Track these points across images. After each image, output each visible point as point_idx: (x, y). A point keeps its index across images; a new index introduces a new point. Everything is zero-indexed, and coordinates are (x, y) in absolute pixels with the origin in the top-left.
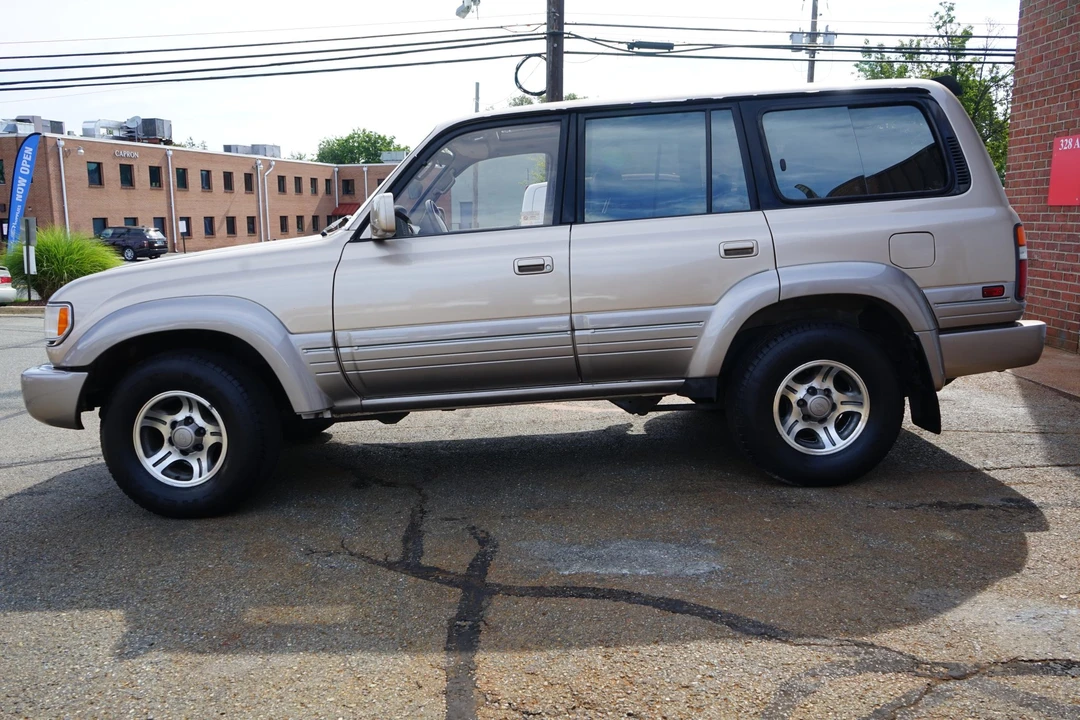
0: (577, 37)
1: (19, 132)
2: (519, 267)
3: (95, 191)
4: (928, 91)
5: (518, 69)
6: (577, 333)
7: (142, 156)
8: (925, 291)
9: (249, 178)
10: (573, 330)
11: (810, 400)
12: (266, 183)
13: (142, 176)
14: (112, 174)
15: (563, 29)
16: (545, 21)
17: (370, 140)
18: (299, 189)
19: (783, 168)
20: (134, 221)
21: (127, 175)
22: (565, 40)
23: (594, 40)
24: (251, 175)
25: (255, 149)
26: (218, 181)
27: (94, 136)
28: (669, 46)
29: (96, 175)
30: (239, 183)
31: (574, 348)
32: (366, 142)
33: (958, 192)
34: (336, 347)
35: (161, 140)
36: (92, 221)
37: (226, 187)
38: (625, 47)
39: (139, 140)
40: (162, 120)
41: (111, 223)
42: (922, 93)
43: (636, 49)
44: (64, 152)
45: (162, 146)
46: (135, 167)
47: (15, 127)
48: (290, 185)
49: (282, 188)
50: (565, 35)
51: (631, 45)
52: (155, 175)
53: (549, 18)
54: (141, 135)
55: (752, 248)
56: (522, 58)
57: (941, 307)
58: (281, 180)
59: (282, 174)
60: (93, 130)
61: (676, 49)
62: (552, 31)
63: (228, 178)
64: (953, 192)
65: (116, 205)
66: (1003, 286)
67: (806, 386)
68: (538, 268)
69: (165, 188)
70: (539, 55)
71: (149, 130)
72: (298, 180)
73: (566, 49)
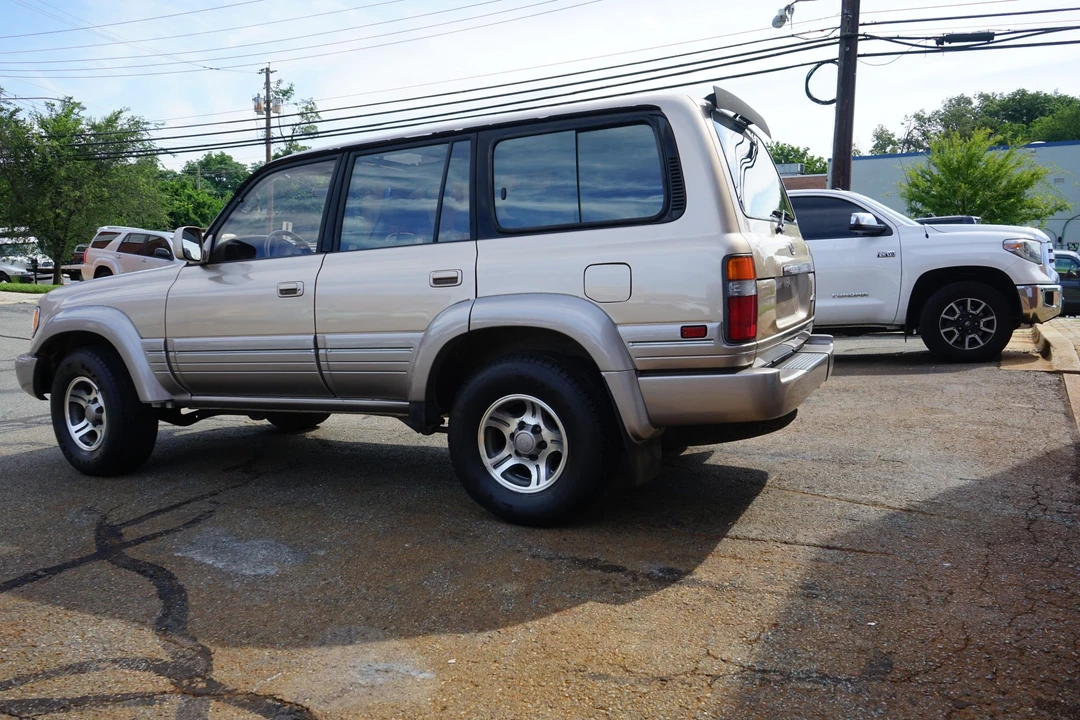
0: (872, 38)
4: (658, 109)
5: (808, 79)
6: (320, 351)
8: (620, 329)
10: (317, 348)
11: (521, 435)
15: (857, 30)
16: (839, 24)
17: (782, 153)
22: (859, 43)
23: (890, 39)
28: (987, 37)
31: (318, 365)
32: (779, 155)
33: (669, 219)
38: (933, 43)
43: (946, 44)
50: (860, 38)
51: (940, 40)
53: (842, 20)
55: (456, 278)
56: (814, 65)
61: (996, 38)
62: (844, 34)
64: (664, 219)
66: (705, 326)
67: (518, 420)
70: (832, 61)
73: (859, 52)
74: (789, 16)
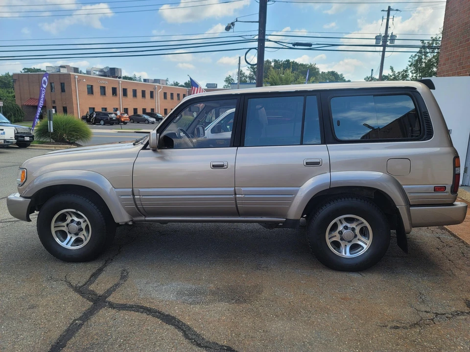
1: (61, 71)
2: (213, 165)
3: (90, 96)
4: (416, 89)
5: (246, 55)
6: (237, 196)
7: (109, 82)
8: (404, 187)
9: (152, 93)
10: (235, 194)
11: (345, 232)
12: (159, 95)
13: (109, 91)
14: (97, 90)
15: (265, 37)
16: (258, 34)
18: (172, 98)
19: (339, 124)
20: (105, 109)
21: (103, 90)
22: (265, 42)
23: (276, 42)
24: (153, 92)
25: (156, 81)
26: (139, 94)
27: (90, 74)
28: (310, 45)
29: (91, 90)
30: (148, 95)
31: (236, 202)
33: (426, 139)
34: (133, 195)
35: (117, 77)
36: (88, 109)
37: (142, 97)
39: (108, 77)
40: (118, 69)
41: (96, 110)
42: (413, 89)
44: (78, 81)
45: (117, 79)
46: (106, 88)
47: (60, 70)
48: (169, 96)
49: (165, 97)
50: (266, 40)
51: (294, 45)
52: (114, 91)
53: (259, 32)
54: (109, 74)
55: (319, 162)
56: (248, 49)
57: (412, 195)
58: (165, 94)
59: (165, 92)
60: (90, 71)
61: (313, 46)
62: (260, 38)
63: (143, 93)
64: (423, 139)
65: (99, 103)
66: (445, 187)
68: (221, 166)
69: (118, 96)
70: (255, 48)
71: (113, 72)
72: (172, 95)
73: (266, 46)
74: (232, 27)
